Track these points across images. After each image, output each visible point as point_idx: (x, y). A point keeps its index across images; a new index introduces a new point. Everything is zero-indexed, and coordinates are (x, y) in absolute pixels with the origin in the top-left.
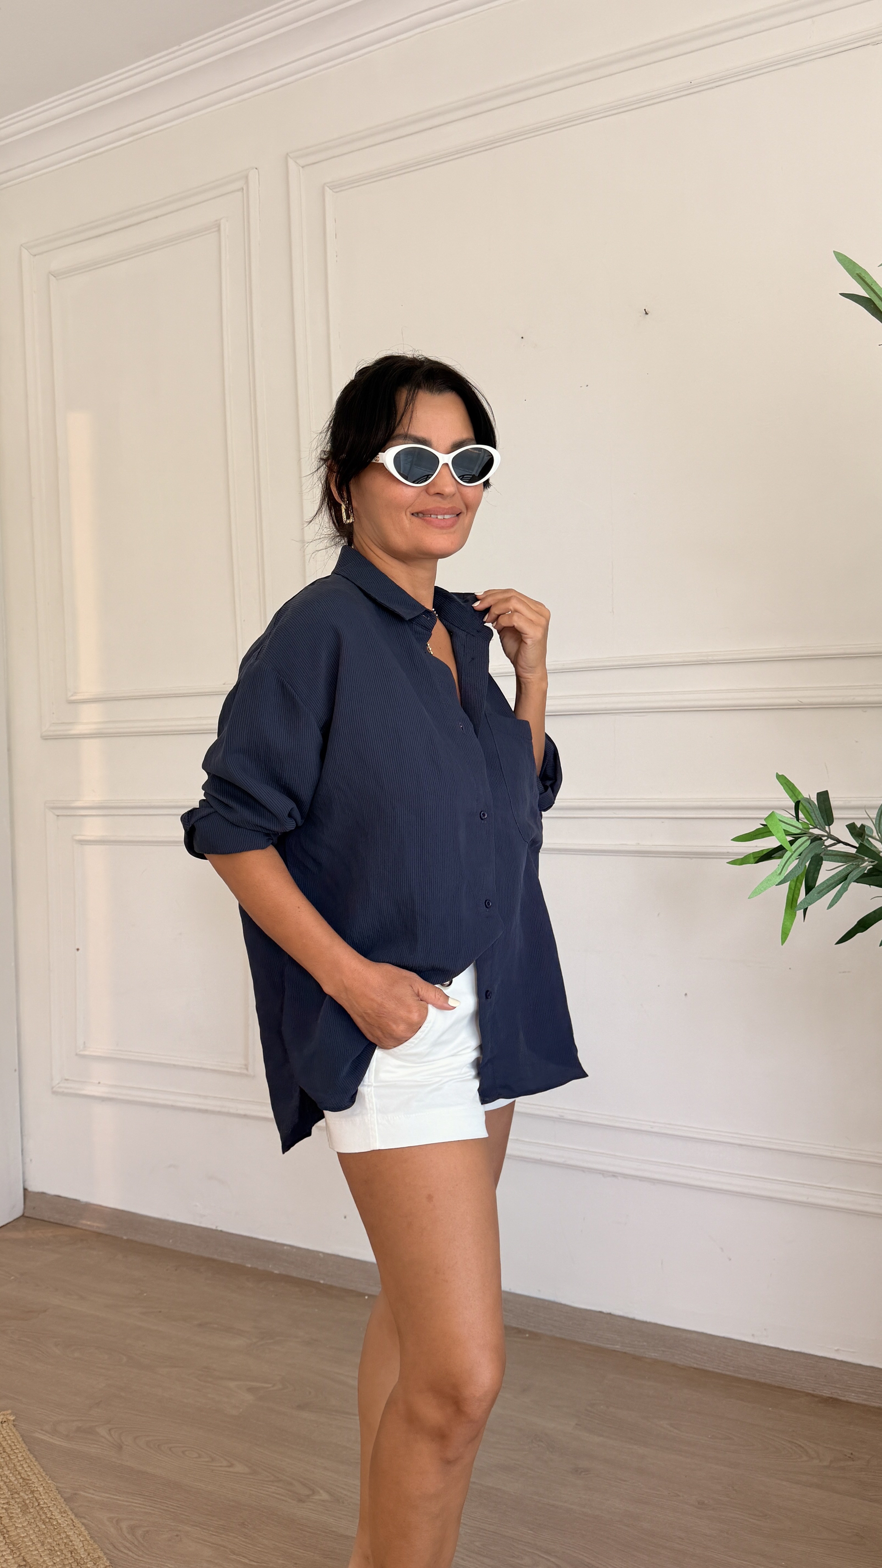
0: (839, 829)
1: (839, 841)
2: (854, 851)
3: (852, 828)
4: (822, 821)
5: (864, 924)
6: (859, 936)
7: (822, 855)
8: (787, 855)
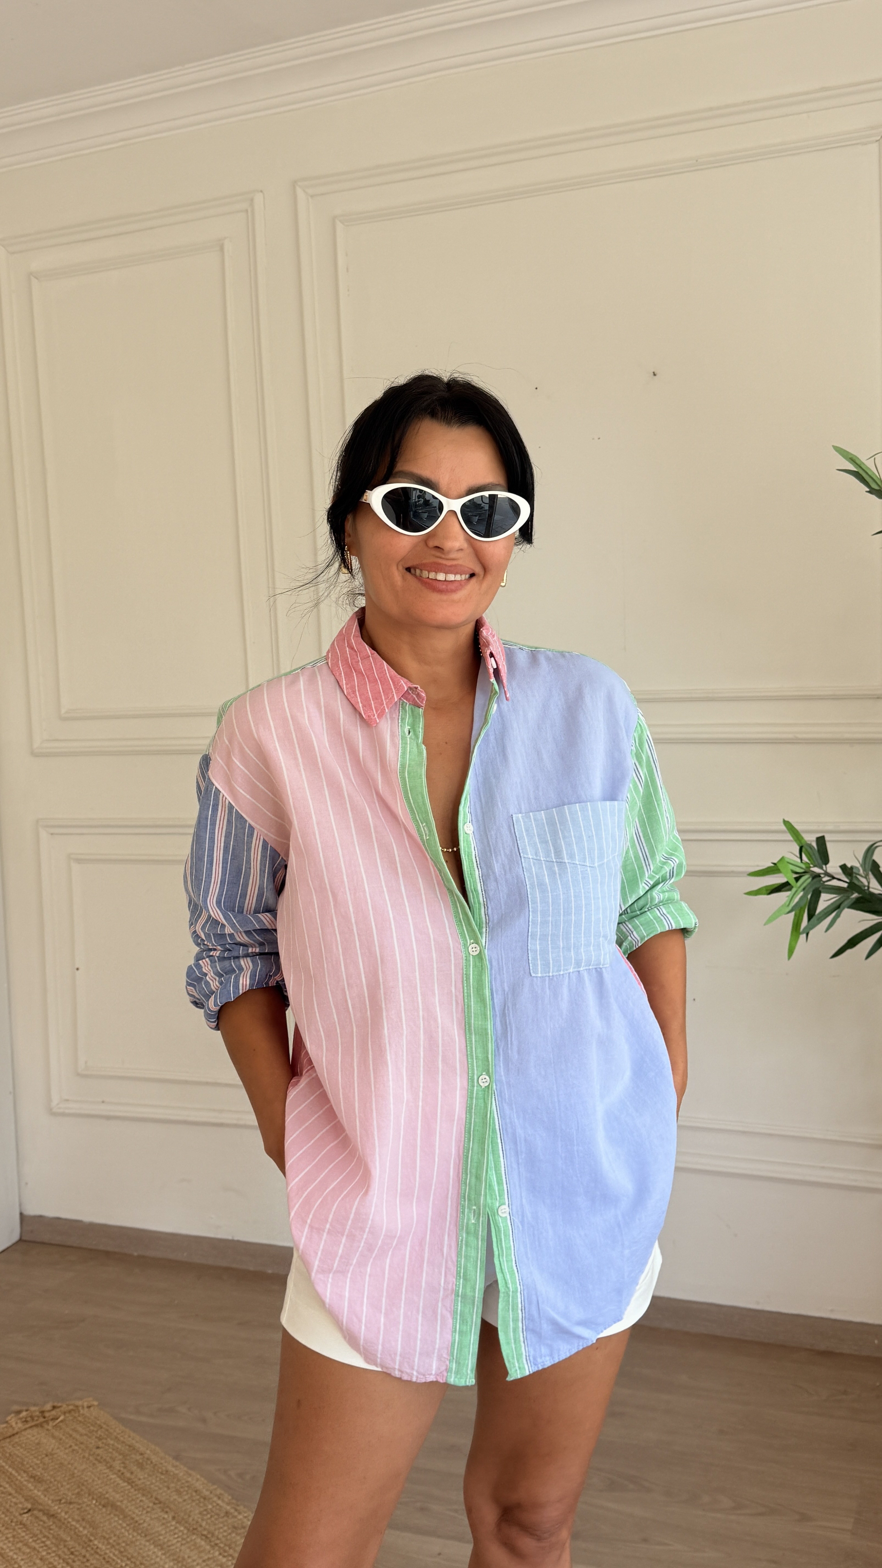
0: (834, 868)
1: (834, 878)
2: (845, 885)
3: (844, 868)
4: (820, 861)
5: (853, 943)
6: (849, 952)
7: (820, 889)
8: (794, 890)
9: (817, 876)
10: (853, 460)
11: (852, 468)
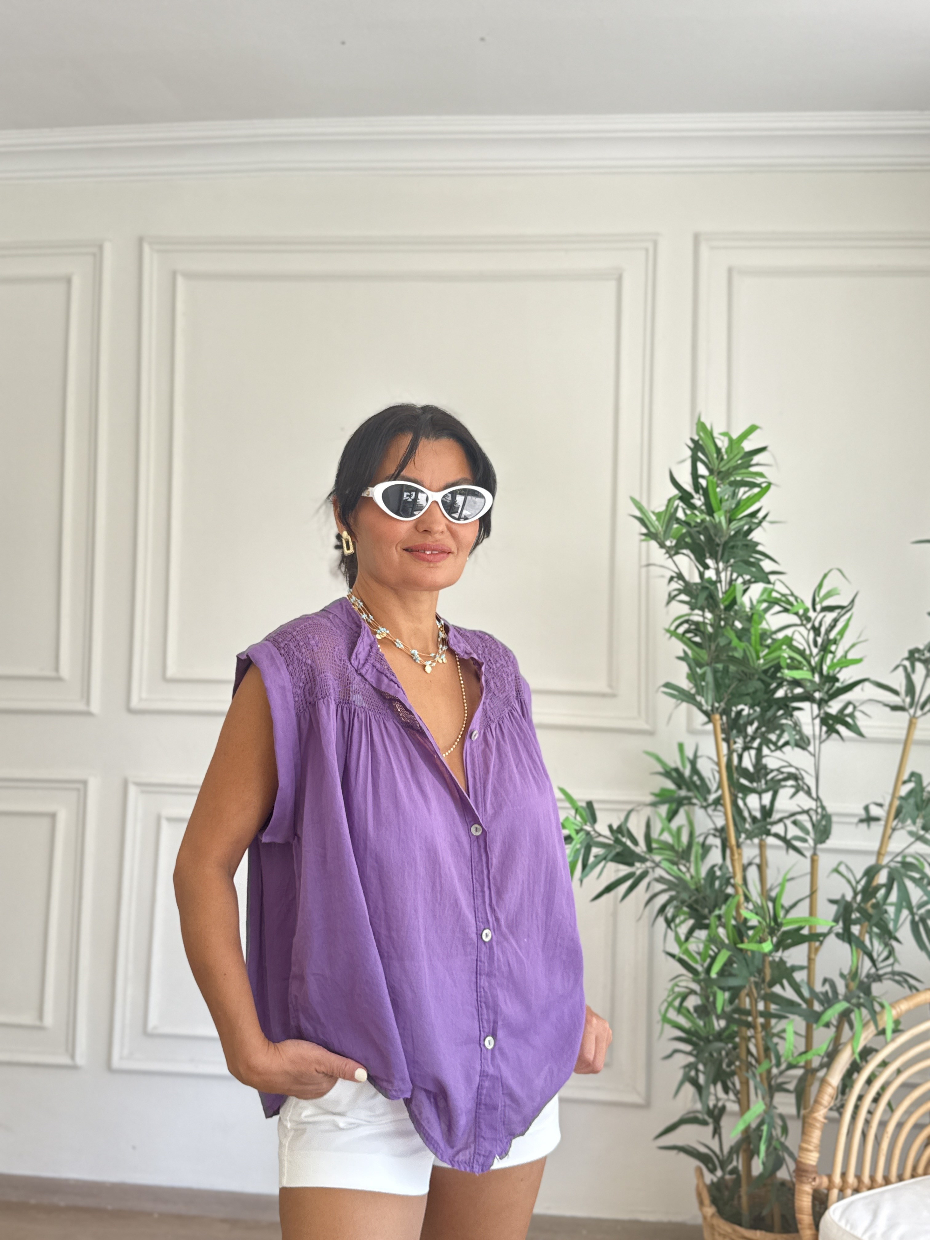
0: (602, 827)
1: (600, 835)
2: (611, 842)
3: (610, 827)
4: (591, 820)
5: (609, 889)
6: (605, 897)
7: (591, 843)
8: (574, 843)
9: (588, 833)
10: (640, 509)
11: (638, 514)
